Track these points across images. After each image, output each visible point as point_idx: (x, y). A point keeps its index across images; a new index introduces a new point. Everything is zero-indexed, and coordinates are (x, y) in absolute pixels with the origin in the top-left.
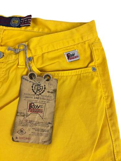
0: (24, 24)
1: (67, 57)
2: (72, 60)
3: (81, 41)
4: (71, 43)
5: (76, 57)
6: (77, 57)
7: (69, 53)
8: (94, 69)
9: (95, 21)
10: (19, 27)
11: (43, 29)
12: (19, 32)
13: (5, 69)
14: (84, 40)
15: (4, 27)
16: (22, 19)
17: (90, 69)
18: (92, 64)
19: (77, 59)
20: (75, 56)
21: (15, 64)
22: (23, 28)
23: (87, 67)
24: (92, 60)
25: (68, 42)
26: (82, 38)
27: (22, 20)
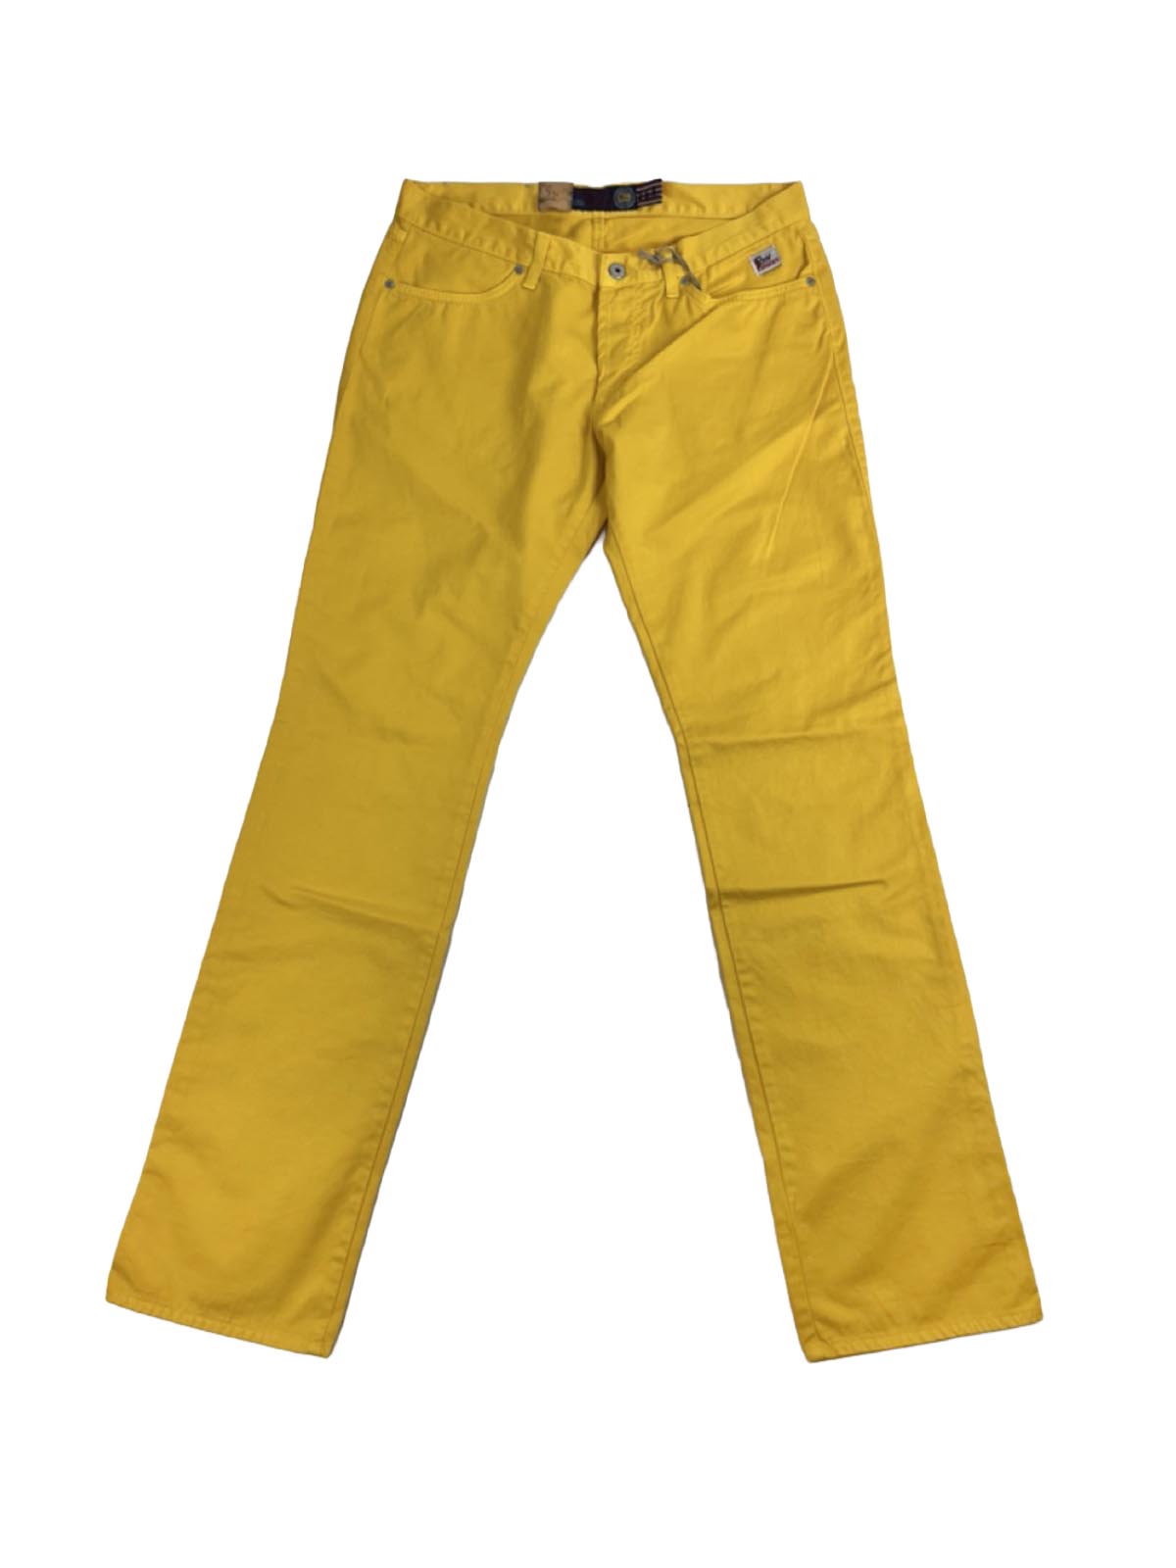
0: (647, 200)
1: (755, 267)
2: (767, 269)
3: (780, 226)
4: (761, 234)
5: (774, 262)
6: (777, 259)
7: (757, 255)
8: (811, 281)
9: (804, 184)
10: (635, 207)
11: (688, 208)
12: (633, 221)
13: (639, 301)
14: (787, 223)
15: (603, 214)
16: (638, 190)
17: (803, 281)
18: (807, 271)
19: (777, 264)
20: (772, 258)
21: (657, 294)
22: (644, 210)
23: (797, 277)
24: (806, 263)
25: (754, 235)
26: (781, 219)
27: (639, 192)
